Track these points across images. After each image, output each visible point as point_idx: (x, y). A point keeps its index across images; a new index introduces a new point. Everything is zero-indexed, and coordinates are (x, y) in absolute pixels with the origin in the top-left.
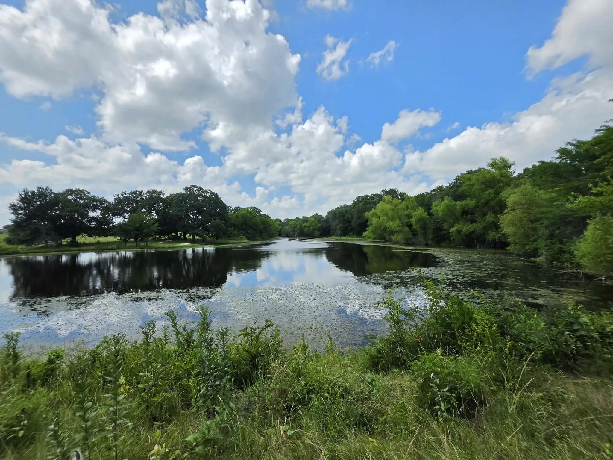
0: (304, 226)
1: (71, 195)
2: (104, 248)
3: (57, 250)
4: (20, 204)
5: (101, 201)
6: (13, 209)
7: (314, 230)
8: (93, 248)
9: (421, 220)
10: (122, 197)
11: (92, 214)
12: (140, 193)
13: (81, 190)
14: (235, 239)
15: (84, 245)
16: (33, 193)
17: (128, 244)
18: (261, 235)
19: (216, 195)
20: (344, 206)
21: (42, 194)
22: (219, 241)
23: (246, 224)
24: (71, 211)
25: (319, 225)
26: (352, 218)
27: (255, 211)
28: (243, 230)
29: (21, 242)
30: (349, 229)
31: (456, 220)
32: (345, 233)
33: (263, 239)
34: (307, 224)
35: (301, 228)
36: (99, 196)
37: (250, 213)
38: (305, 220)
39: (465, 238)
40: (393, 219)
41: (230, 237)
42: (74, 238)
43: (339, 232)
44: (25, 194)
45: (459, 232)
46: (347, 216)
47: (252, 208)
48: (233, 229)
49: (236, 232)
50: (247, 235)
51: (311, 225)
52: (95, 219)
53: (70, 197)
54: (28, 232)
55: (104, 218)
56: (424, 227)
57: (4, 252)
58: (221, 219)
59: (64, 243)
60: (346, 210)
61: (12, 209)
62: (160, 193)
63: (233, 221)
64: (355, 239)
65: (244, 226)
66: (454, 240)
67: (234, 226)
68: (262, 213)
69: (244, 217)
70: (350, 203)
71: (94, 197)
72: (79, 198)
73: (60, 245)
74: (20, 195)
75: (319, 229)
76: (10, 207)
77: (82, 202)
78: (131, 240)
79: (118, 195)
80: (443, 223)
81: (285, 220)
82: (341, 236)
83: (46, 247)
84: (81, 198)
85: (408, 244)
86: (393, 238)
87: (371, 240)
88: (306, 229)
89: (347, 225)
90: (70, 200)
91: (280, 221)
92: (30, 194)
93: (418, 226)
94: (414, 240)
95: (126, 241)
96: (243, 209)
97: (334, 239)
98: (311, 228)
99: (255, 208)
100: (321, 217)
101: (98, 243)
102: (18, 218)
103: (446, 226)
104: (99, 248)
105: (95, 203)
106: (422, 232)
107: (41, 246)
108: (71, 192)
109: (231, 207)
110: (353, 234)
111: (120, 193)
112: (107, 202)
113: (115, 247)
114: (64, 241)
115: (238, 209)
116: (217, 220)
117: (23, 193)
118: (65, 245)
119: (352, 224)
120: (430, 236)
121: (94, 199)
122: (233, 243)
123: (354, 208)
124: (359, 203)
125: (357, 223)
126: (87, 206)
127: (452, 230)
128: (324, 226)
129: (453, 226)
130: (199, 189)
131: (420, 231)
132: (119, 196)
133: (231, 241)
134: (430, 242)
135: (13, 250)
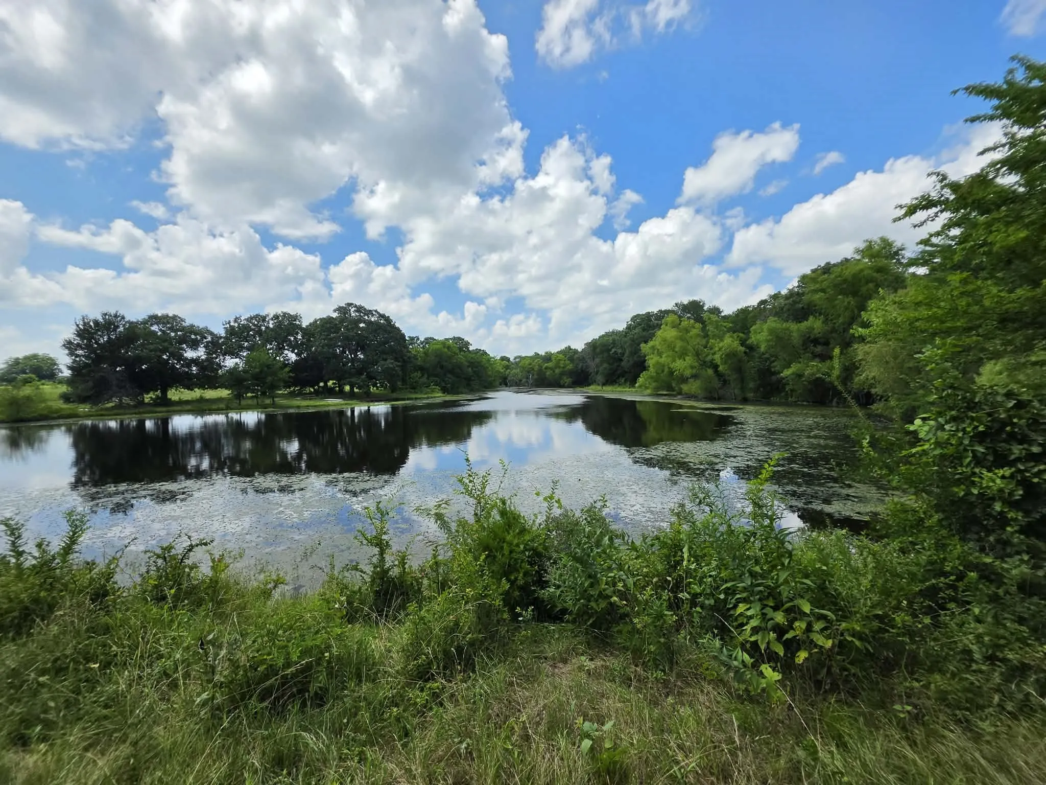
0: (546, 368)
1: (157, 324)
2: (205, 408)
3: (137, 411)
4: (77, 340)
5: (203, 333)
6: (69, 349)
7: (562, 374)
8: (189, 407)
9: (730, 356)
10: (236, 325)
11: (190, 354)
12: (264, 319)
13: (171, 315)
14: (421, 392)
15: (181, 402)
16: (96, 323)
17: (243, 402)
18: (468, 385)
19: (388, 319)
20: (613, 332)
21: (109, 323)
22: (394, 395)
23: (442, 367)
24: (155, 350)
25: (570, 367)
26: (623, 354)
27: (461, 344)
28: (436, 376)
29: (83, 400)
30: (619, 372)
31: (795, 356)
32: (611, 379)
33: (472, 391)
34: (550, 364)
35: (540, 370)
36: (200, 324)
37: (449, 348)
38: (548, 357)
39: (809, 387)
40: (682, 355)
41: (414, 388)
42: (164, 393)
43: (600, 378)
44: (85, 324)
45: (799, 376)
46: (613, 350)
47: (454, 338)
48: (419, 374)
49: (424, 379)
50: (443, 384)
51: (557, 366)
52: (195, 361)
53: (155, 328)
54: (91, 384)
55: (209, 360)
56: (739, 369)
57: (55, 415)
58: (396, 359)
59: (146, 400)
60: (614, 340)
61: (67, 348)
62: (295, 318)
63: (419, 362)
64: (627, 389)
65: (439, 370)
66: (792, 391)
67: (422, 369)
68: (471, 348)
69: (439, 355)
70: (621, 327)
71: (192, 326)
72: (169, 329)
73: (142, 403)
74: (78, 325)
75: (571, 373)
76: (64, 345)
77: (173, 334)
78: (249, 395)
79: (229, 322)
80: (773, 362)
81: (515, 358)
82: (604, 385)
83: (120, 406)
84: (172, 329)
85: (710, 399)
86: (685, 388)
87: (649, 391)
88: (548, 373)
89: (616, 364)
90: (154, 333)
91: (508, 360)
92: (92, 324)
93: (726, 367)
94: (721, 392)
95: (239, 397)
96: (438, 342)
97: (593, 390)
98: (557, 371)
99: (459, 339)
100: (576, 351)
101: (201, 400)
102: (74, 361)
103: (777, 366)
104: (199, 407)
105: (193, 337)
106: (735, 377)
107: (111, 405)
108: (154, 319)
109: (418, 339)
110: (626, 381)
111: (232, 320)
112: (211, 333)
113: (222, 406)
114: (148, 397)
115: (428, 340)
116: (389, 361)
117: (81, 323)
118: (149, 404)
119: (623, 364)
120: (752, 385)
121: (192, 330)
122: (416, 399)
123: (625, 336)
124: (635, 328)
125: (631, 362)
126: (182, 340)
127: (787, 373)
128: (580, 367)
129: (789, 367)
130: (359, 309)
131: (733, 377)
132: (232, 324)
133: (414, 396)
134: (750, 395)
135: (69, 412)
